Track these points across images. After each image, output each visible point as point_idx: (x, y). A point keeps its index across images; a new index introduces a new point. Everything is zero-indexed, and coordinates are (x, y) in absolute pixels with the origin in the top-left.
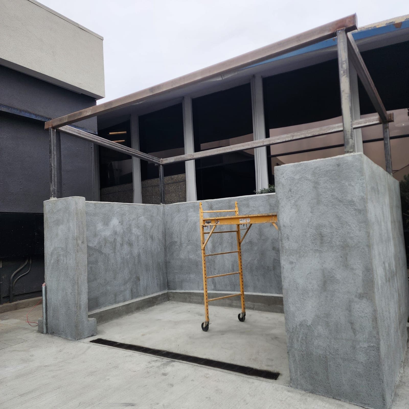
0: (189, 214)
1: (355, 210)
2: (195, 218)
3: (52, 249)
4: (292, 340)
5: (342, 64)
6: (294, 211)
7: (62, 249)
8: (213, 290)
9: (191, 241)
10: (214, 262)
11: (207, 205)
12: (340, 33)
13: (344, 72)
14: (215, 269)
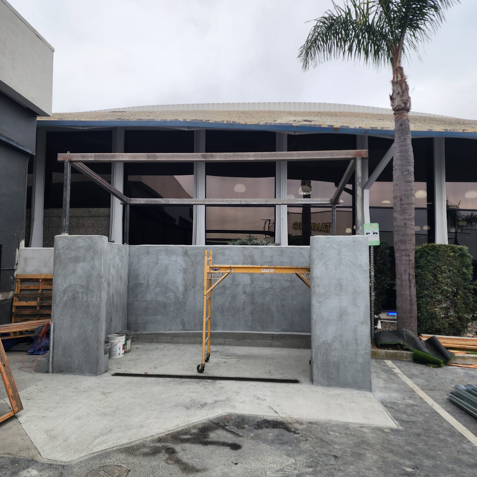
0: (160, 257)
1: (363, 270)
2: (167, 261)
3: (65, 286)
4: (317, 354)
5: (359, 179)
6: (324, 268)
7: (82, 286)
8: (182, 330)
9: (160, 284)
10: (185, 304)
11: (182, 250)
12: (359, 159)
13: (359, 184)
14: (185, 311)
